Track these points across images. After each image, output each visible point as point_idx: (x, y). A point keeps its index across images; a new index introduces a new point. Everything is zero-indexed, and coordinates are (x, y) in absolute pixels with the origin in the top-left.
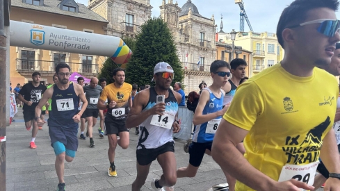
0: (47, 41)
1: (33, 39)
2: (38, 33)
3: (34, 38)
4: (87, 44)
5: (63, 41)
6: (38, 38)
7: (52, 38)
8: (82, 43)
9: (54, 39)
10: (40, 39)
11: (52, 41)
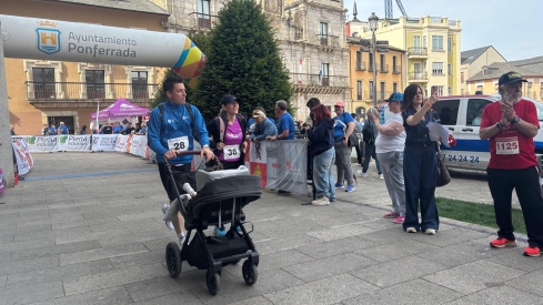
0: (65, 46)
1: (41, 44)
2: (49, 33)
3: (44, 42)
4: (132, 47)
5: (91, 44)
6: (49, 43)
7: (72, 40)
8: (123, 47)
9: (75, 42)
10: (54, 43)
11: (72, 46)
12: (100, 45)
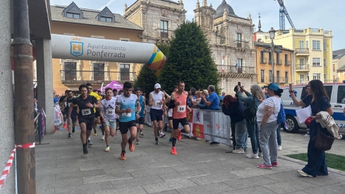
0: (85, 52)
1: (72, 51)
2: (77, 44)
3: (74, 49)
4: (123, 52)
5: (100, 50)
6: (77, 50)
7: (89, 48)
8: (118, 52)
10: (79, 50)
11: (89, 52)
12: (105, 51)
